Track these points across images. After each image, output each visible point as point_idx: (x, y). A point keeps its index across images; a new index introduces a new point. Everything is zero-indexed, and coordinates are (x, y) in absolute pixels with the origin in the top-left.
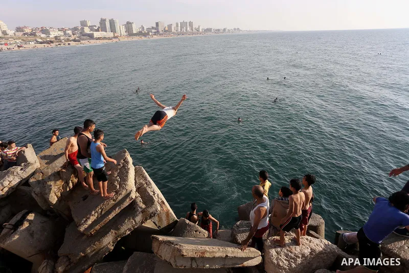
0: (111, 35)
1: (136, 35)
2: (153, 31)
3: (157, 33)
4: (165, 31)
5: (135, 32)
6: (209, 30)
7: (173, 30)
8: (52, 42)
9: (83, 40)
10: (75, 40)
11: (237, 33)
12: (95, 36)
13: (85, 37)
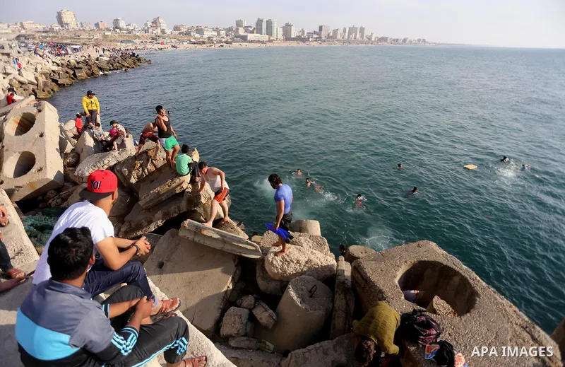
0: (266, 38)
1: (293, 39)
2: (315, 36)
3: (319, 39)
4: (329, 37)
5: (293, 36)
6: (384, 39)
7: (339, 37)
8: (204, 43)
9: (235, 42)
10: (227, 42)
11: (421, 45)
12: (249, 38)
13: (238, 39)
